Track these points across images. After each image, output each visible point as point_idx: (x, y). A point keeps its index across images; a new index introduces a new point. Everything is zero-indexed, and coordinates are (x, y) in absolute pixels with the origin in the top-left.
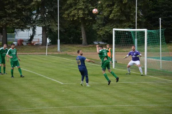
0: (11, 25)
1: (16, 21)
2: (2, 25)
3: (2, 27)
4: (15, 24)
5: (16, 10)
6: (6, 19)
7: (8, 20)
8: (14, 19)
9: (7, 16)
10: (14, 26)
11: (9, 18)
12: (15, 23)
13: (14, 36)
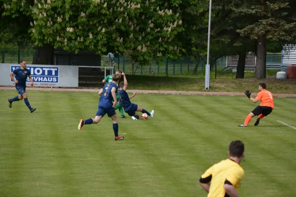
0: (276, 34)
1: (287, 27)
2: (257, 35)
3: (256, 38)
4: (284, 33)
5: (288, 3)
6: (267, 22)
7: (271, 25)
8: (283, 22)
9: (269, 15)
10: (282, 38)
11: (272, 20)
12: (285, 31)
13: (279, 59)
